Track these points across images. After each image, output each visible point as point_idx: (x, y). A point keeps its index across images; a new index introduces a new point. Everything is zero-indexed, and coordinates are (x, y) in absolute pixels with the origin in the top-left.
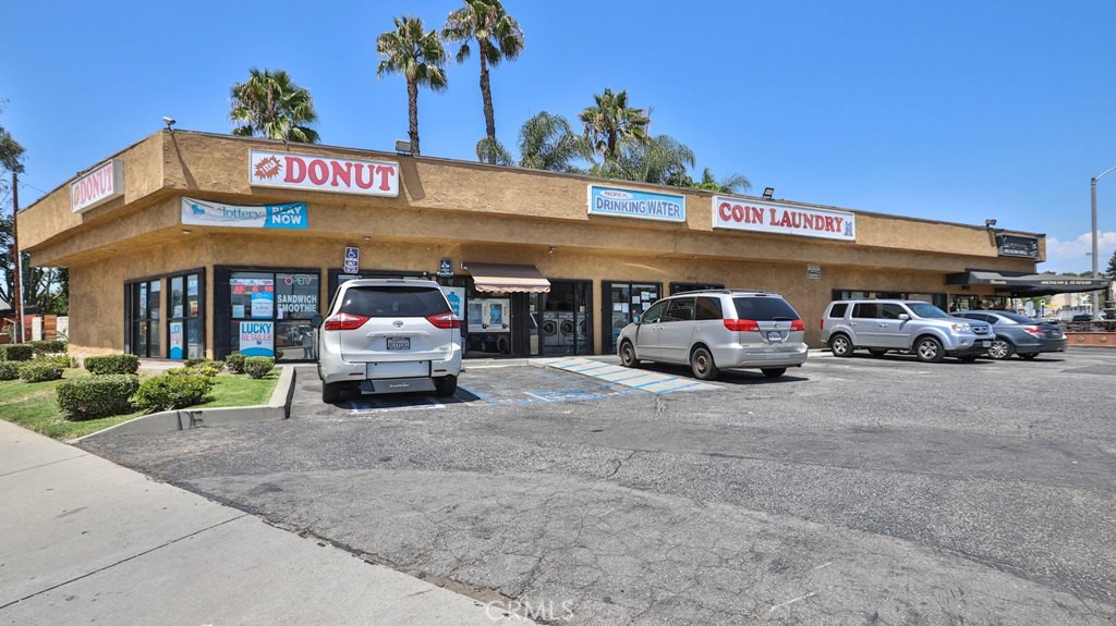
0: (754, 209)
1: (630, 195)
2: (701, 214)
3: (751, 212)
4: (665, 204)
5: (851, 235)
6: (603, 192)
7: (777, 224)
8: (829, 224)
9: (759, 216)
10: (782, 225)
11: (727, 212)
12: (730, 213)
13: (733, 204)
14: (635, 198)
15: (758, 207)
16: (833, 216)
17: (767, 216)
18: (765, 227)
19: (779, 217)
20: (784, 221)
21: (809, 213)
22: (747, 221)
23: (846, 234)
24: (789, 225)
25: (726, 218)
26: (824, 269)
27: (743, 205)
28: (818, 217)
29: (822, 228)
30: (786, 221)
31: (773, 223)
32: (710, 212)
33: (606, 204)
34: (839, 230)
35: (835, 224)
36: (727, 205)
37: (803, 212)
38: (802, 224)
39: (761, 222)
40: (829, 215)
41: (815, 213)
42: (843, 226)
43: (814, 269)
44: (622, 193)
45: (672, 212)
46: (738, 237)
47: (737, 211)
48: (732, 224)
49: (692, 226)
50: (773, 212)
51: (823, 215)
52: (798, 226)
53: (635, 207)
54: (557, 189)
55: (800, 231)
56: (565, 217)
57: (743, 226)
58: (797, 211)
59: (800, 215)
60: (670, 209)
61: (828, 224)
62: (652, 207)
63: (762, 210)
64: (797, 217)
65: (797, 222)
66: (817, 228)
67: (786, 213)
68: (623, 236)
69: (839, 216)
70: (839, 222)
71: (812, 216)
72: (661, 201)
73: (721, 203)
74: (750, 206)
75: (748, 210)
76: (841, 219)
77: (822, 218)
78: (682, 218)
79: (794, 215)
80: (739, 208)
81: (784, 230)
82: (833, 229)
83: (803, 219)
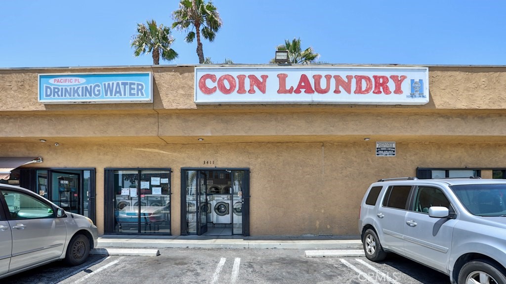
0: (252, 77)
1: (83, 80)
2: (181, 92)
3: (247, 82)
4: (124, 84)
5: (422, 95)
6: (52, 81)
7: (290, 91)
8: (381, 85)
9: (261, 85)
10: (298, 91)
11: (210, 84)
12: (216, 84)
13: (218, 75)
14: (87, 83)
15: (258, 75)
16: (388, 74)
17: (273, 83)
18: (272, 95)
19: (293, 79)
20: (300, 86)
21: (344, 74)
22: (241, 91)
23: (412, 96)
24: (309, 90)
25: (208, 91)
27: (235, 74)
28: (359, 79)
29: (367, 91)
30: (304, 85)
31: (282, 90)
32: (191, 88)
33: (55, 91)
34: (398, 91)
35: (391, 85)
36: (212, 77)
37: (333, 73)
38: (333, 89)
39: (264, 91)
40: (380, 74)
41: (354, 73)
42: (406, 86)
44: (74, 79)
45: (135, 92)
47: (226, 82)
48: (218, 97)
50: (282, 79)
51: (370, 75)
52: (324, 92)
53: (87, 91)
54: (14, 83)
55: (330, 98)
56: (21, 109)
57: (235, 97)
58: (323, 73)
59: (328, 77)
60: (131, 89)
61: (379, 85)
62: (108, 89)
63: (265, 77)
64: (323, 80)
65: (323, 86)
66: (359, 91)
67: (304, 78)
69: (399, 74)
70: (398, 81)
71: (349, 78)
72: (121, 80)
73: (200, 74)
74: (247, 74)
75: (241, 78)
76: (404, 77)
77: (368, 79)
78: (146, 97)
79: (317, 79)
80: (228, 77)
81: (303, 97)
82: (387, 91)
83: (333, 82)
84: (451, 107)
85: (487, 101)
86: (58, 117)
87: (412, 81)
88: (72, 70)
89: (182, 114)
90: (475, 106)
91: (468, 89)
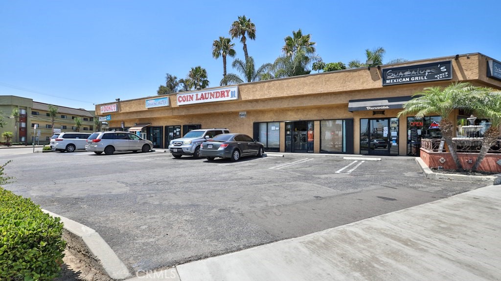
0: (190, 96)
1: (154, 101)
2: (175, 102)
3: (189, 97)
5: (235, 97)
6: (149, 101)
7: (199, 99)
9: (192, 98)
10: (201, 99)
11: (181, 99)
13: (182, 96)
14: (155, 101)
15: (191, 95)
16: (225, 90)
17: (195, 98)
18: (194, 102)
19: (199, 96)
20: (201, 98)
21: (212, 92)
22: (187, 101)
23: (232, 97)
24: (203, 99)
25: (180, 101)
26: (249, 113)
27: (186, 95)
28: (217, 93)
29: (219, 97)
31: (197, 99)
32: (177, 100)
34: (228, 96)
35: (226, 94)
37: (209, 92)
38: (209, 97)
39: (193, 100)
40: (222, 90)
41: (215, 91)
42: (230, 94)
43: (243, 113)
44: (152, 100)
45: (164, 103)
46: (192, 106)
47: (184, 98)
48: (182, 103)
49: (173, 106)
50: (197, 95)
51: (220, 91)
52: (207, 99)
54: (142, 102)
57: (186, 103)
58: (207, 92)
59: (208, 93)
61: (222, 94)
62: (159, 103)
63: (193, 95)
64: (207, 95)
65: (207, 97)
66: (217, 97)
67: (202, 94)
68: (159, 112)
69: (228, 89)
70: (228, 92)
71: (214, 93)
72: (162, 100)
73: (178, 96)
74: (189, 95)
75: (187, 96)
76: (230, 90)
77: (219, 92)
78: (167, 104)
79: (206, 94)
80: (184, 96)
81: (202, 101)
82: (224, 97)
83: (210, 94)
84: (247, 99)
85: (260, 95)
86: (151, 111)
87: (232, 92)
88: (153, 97)
89: (174, 108)
90: (255, 98)
91: (253, 92)
